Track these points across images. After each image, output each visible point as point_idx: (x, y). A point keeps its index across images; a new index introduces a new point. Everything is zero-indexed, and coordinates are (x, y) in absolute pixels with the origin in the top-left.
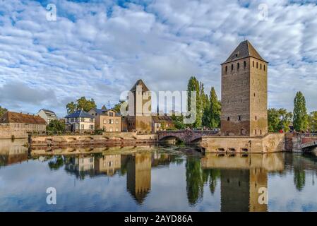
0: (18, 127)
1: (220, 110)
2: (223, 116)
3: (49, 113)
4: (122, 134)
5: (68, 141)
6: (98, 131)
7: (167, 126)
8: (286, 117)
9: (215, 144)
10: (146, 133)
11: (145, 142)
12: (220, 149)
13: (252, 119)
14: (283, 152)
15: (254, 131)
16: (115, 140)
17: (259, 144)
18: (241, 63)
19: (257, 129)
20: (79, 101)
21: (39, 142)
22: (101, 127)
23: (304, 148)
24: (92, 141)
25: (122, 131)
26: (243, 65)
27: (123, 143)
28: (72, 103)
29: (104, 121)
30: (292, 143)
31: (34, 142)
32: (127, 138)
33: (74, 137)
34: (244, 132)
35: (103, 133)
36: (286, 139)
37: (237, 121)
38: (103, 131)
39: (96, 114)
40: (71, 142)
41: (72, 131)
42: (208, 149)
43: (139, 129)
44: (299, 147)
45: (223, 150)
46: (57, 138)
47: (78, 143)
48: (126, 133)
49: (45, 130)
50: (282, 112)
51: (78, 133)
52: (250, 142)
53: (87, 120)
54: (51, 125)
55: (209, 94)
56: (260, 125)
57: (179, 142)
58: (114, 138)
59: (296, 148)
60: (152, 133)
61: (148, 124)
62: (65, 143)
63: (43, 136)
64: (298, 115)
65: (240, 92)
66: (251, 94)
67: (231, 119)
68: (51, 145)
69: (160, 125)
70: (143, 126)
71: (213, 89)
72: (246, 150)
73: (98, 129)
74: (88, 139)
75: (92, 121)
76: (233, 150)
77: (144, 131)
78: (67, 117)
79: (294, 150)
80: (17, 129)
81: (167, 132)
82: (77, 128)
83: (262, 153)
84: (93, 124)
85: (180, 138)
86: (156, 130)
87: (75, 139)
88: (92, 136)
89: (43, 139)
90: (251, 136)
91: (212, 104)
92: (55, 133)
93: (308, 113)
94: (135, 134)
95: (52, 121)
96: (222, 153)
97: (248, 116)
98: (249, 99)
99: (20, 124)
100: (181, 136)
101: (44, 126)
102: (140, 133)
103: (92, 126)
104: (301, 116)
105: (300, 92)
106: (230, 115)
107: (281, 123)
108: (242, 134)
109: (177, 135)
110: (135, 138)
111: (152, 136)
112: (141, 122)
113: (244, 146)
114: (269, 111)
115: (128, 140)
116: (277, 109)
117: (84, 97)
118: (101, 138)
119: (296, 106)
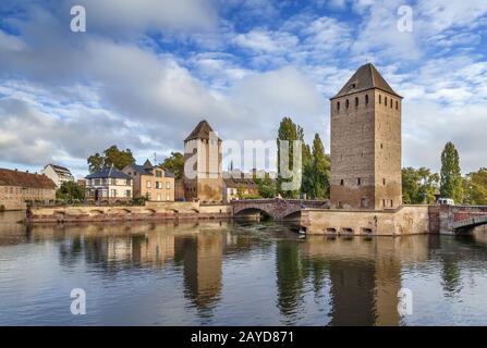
0: (11, 192)
1: (329, 169)
2: (334, 177)
3: (60, 170)
4: (177, 205)
5: (91, 215)
6: (138, 200)
7: (246, 192)
8: (430, 181)
9: (322, 221)
10: (213, 204)
11: (212, 218)
12: (329, 229)
13: (378, 183)
14: (425, 234)
15: (381, 202)
16: (166, 214)
17: (389, 221)
18: (362, 97)
19: (386, 198)
20: (107, 152)
21: (45, 216)
22: (143, 194)
23: (457, 229)
24: (128, 216)
25: (176, 200)
26: (364, 100)
27: (177, 219)
28: (97, 155)
29: (147, 184)
30: (439, 221)
31: (36, 216)
32: (185, 211)
33: (101, 208)
34: (365, 203)
35: (147, 203)
36: (429, 214)
37: (356, 187)
38: (147, 199)
39: (135, 174)
40: (96, 217)
41: (96, 199)
42: (311, 229)
43: (202, 197)
44: (449, 226)
45: (334, 230)
46: (72, 210)
47: (107, 218)
48: (182, 203)
49: (54, 198)
50: (423, 173)
51: (106, 203)
52: (375, 217)
53: (121, 182)
54: (64, 190)
55: (311, 145)
56: (391, 192)
57: (266, 218)
58: (164, 211)
59: (446, 228)
60: (223, 203)
61: (217, 189)
62: (86, 219)
63: (51, 207)
64: (448, 178)
65: (359, 142)
66: (377, 145)
67: (346, 183)
68: (63, 222)
69: (235, 191)
70: (209, 192)
71: (317, 136)
72: (370, 230)
73: (138, 196)
74: (123, 212)
75: (128, 184)
76: (350, 230)
77: (211, 200)
78: (89, 178)
79: (442, 231)
80: (8, 195)
81: (246, 203)
82: (104, 195)
83: (394, 236)
84: (131, 188)
85: (267, 211)
86: (229, 198)
87: (102, 212)
88: (128, 208)
89: (49, 212)
90: (376, 209)
91: (316, 160)
92: (70, 202)
93: (463, 176)
94: (196, 205)
95: (65, 183)
96: (331, 235)
97: (372, 179)
98: (374, 153)
99: (14, 188)
100: (268, 208)
101: (54, 192)
102: (204, 204)
103: (128, 191)
104: (452, 178)
105: (450, 144)
106: (343, 176)
107: (422, 189)
108: (362, 206)
109: (262, 207)
110: (197, 212)
111: (224, 209)
112: (206, 186)
113: (366, 225)
114: (404, 172)
115: (186, 215)
116: (416, 168)
117: (115, 147)
118: (142, 211)
119: (444, 164)
